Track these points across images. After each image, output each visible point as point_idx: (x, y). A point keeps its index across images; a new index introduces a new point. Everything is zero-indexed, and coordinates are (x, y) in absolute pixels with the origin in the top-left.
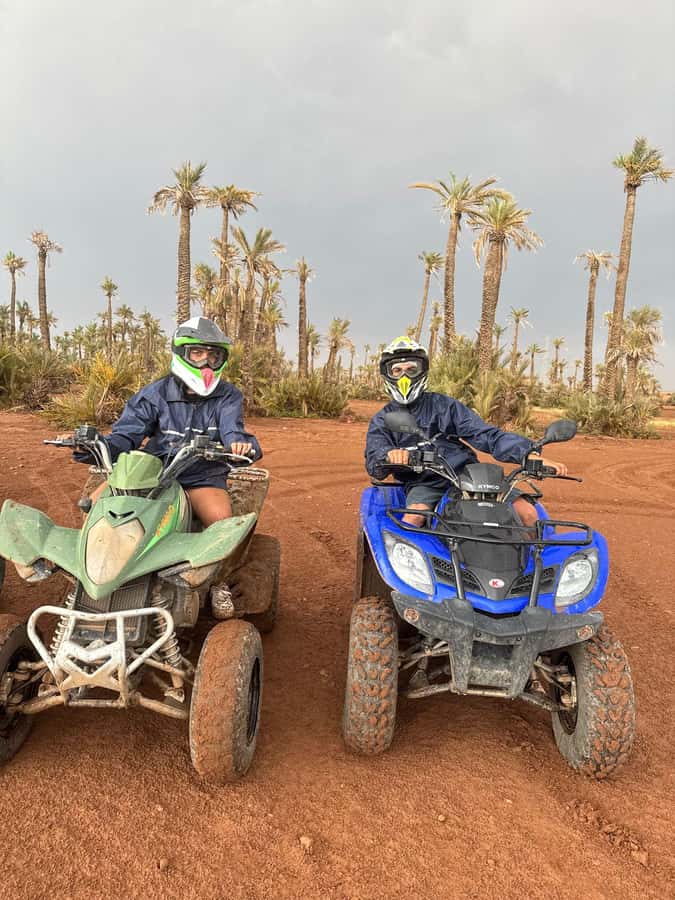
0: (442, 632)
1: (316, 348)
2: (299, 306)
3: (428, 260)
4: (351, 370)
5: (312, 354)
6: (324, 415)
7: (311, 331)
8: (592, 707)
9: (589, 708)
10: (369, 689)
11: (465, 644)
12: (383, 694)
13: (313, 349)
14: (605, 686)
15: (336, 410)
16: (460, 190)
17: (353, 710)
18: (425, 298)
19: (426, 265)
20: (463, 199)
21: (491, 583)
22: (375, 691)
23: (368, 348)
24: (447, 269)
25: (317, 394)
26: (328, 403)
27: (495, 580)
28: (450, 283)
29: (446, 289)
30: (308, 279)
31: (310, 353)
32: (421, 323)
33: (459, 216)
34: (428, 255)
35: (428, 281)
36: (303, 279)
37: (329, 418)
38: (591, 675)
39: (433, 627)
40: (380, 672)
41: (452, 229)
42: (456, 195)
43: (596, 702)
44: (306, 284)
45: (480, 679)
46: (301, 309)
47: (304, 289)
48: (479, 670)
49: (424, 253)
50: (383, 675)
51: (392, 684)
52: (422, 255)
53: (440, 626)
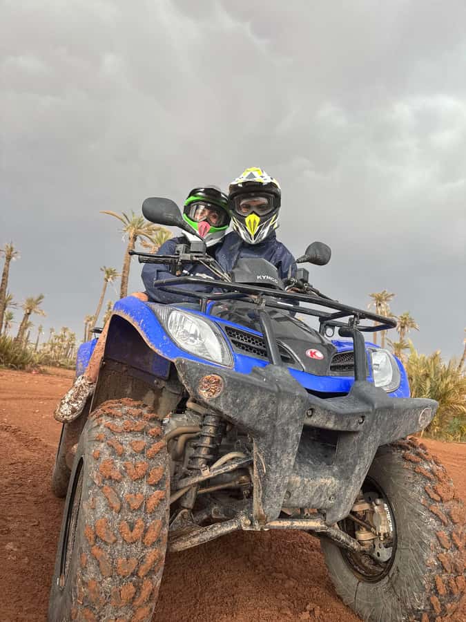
0: (256, 412)
1: (9, 323)
2: (1, 278)
3: (107, 272)
4: (37, 345)
5: (6, 327)
6: (12, 367)
7: (10, 299)
8: (429, 531)
9: (425, 534)
10: (127, 529)
11: (292, 428)
12: (151, 536)
13: (7, 323)
14: (442, 500)
15: (23, 364)
16: (137, 223)
17: (89, 577)
18: (102, 298)
19: (106, 276)
20: (138, 228)
21: (308, 353)
22: (136, 531)
23: (52, 330)
24: (124, 272)
25: (8, 348)
26: (16, 357)
27: (313, 350)
28: (125, 281)
29: (122, 286)
30: (13, 259)
31: (4, 325)
32: (97, 314)
33: (135, 238)
34: (107, 268)
35: (106, 287)
36: (9, 258)
37: (15, 369)
38: (419, 488)
39: (246, 404)
40: (147, 499)
41: (129, 247)
42: (133, 225)
43: (432, 523)
44: (10, 262)
45: (298, 497)
46: (3, 280)
47: (8, 266)
48: (299, 479)
49: (105, 267)
50: (152, 502)
51: (164, 518)
52: (103, 268)
53: (255, 402)
